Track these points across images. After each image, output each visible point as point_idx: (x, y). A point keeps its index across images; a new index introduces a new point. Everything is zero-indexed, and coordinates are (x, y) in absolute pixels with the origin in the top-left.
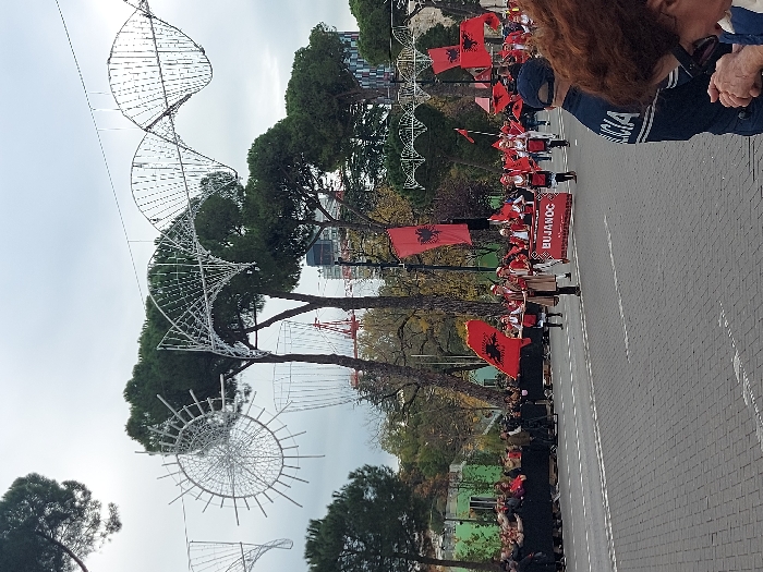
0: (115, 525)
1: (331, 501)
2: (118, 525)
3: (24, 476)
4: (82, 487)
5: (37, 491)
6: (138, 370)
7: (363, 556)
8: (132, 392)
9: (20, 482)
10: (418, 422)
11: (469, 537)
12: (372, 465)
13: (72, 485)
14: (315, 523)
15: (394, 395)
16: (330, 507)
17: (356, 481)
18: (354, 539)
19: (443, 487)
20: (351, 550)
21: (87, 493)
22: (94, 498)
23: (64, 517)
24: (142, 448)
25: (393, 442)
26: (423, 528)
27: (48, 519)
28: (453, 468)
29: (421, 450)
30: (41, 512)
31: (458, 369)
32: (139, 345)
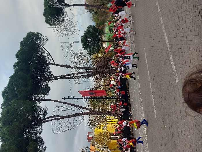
0: (47, 40)
1: (84, 32)
2: (48, 40)
3: (29, 32)
4: (40, 34)
5: (32, 35)
6: (45, 10)
7: (91, 41)
8: (45, 15)
9: (28, 33)
10: (98, 15)
11: (109, 36)
12: (91, 25)
13: (38, 33)
14: (82, 37)
15: (93, 11)
16: (84, 33)
17: (88, 29)
18: (89, 39)
19: (103, 27)
20: (89, 40)
21: (41, 34)
22: (42, 35)
23: (38, 39)
24: (49, 25)
25: (94, 20)
26: (101, 35)
27: (35, 40)
28: (105, 23)
29: (99, 21)
30: (33, 38)
31: (105, 4)
32: (44, 5)
